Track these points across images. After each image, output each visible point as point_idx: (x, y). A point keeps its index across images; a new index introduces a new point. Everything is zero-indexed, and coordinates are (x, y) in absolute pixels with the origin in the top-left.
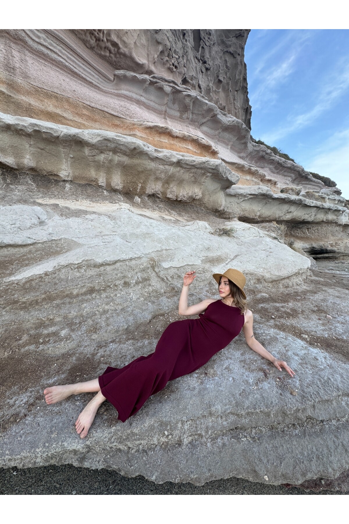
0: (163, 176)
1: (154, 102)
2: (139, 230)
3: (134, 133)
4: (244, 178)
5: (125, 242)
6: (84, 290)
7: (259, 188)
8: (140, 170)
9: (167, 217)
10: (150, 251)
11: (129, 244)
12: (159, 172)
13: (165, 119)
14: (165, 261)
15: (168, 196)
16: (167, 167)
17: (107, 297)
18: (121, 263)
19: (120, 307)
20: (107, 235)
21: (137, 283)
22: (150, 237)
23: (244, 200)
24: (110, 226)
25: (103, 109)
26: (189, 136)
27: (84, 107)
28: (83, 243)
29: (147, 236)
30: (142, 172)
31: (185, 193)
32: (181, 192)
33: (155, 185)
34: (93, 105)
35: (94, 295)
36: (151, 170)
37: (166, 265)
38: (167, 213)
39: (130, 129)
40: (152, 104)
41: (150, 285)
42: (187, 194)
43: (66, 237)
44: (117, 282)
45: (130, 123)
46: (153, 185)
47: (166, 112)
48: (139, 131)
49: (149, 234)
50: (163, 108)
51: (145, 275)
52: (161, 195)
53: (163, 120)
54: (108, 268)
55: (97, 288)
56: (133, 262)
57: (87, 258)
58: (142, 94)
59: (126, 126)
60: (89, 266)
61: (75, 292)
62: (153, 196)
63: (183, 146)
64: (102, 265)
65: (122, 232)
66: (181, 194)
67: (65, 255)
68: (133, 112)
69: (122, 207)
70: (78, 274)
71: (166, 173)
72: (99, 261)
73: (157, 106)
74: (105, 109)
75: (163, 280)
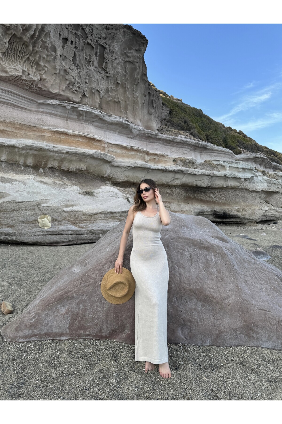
0: (58, 158)
1: (60, 112)
2: (35, 190)
3: (44, 134)
4: (129, 153)
5: (28, 195)
6: (11, 210)
7: (135, 163)
8: (44, 156)
9: (58, 182)
10: (38, 199)
11: (30, 196)
12: (56, 157)
13: (67, 120)
14: (43, 204)
15: (62, 168)
16: (60, 154)
17: (19, 213)
18: (25, 203)
19: (23, 216)
20: (21, 192)
21: (30, 210)
22: (40, 194)
23: (125, 170)
24: (23, 188)
25: (28, 124)
26: (79, 134)
27: (18, 125)
28: (12, 194)
29: (39, 193)
30: (45, 157)
31: (74, 167)
32: (71, 166)
33: (54, 162)
34: (23, 123)
35: (14, 212)
36: (51, 156)
37: (43, 205)
38: (59, 179)
39: (42, 132)
40: (59, 113)
41: (35, 211)
42: (76, 167)
43: (5, 192)
44: (23, 209)
45: (42, 129)
46: (52, 162)
47: (67, 117)
48: (47, 133)
49: (40, 192)
50: (66, 115)
51: (34, 208)
52: (57, 167)
53: (65, 121)
54: (20, 204)
55: (15, 210)
56: (30, 203)
57: (13, 200)
58: (52, 109)
59: (40, 130)
60: (13, 203)
61: (8, 210)
62: (52, 169)
63: (75, 139)
64: (18, 203)
65: (28, 191)
66: (71, 167)
67: (5, 198)
68: (45, 122)
69: (30, 177)
70: (9, 205)
71: (60, 157)
72: (18, 201)
73: (62, 114)
74: (29, 124)
75: (40, 210)
